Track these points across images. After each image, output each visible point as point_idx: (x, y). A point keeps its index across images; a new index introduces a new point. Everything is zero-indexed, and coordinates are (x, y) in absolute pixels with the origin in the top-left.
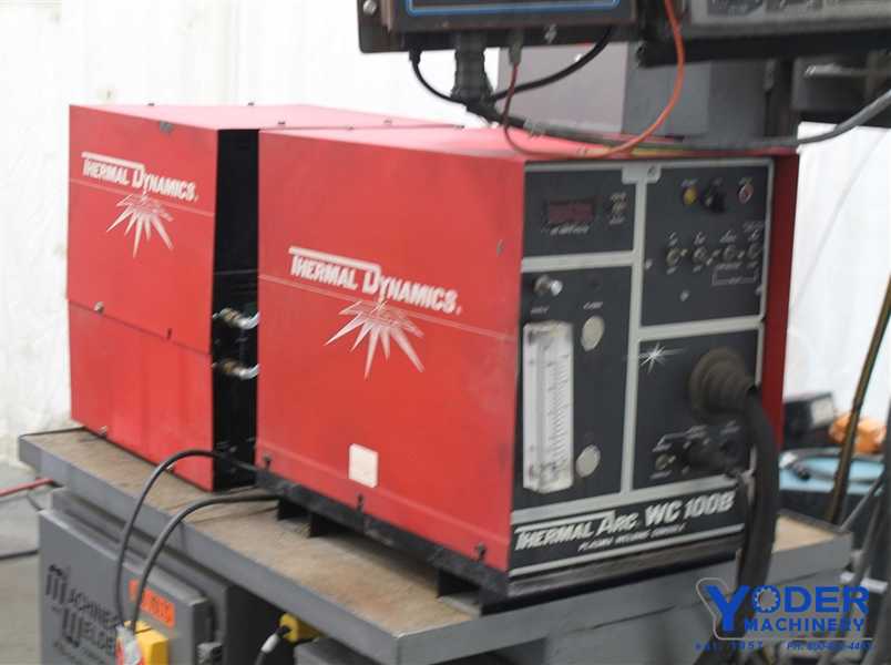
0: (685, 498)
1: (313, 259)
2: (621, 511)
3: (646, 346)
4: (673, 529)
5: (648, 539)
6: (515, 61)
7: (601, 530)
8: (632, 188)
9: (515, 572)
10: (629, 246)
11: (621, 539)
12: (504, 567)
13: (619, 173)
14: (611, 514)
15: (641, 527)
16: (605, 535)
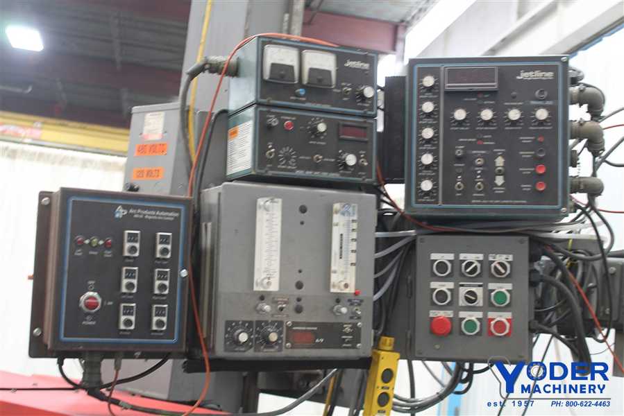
6: (117, 367)
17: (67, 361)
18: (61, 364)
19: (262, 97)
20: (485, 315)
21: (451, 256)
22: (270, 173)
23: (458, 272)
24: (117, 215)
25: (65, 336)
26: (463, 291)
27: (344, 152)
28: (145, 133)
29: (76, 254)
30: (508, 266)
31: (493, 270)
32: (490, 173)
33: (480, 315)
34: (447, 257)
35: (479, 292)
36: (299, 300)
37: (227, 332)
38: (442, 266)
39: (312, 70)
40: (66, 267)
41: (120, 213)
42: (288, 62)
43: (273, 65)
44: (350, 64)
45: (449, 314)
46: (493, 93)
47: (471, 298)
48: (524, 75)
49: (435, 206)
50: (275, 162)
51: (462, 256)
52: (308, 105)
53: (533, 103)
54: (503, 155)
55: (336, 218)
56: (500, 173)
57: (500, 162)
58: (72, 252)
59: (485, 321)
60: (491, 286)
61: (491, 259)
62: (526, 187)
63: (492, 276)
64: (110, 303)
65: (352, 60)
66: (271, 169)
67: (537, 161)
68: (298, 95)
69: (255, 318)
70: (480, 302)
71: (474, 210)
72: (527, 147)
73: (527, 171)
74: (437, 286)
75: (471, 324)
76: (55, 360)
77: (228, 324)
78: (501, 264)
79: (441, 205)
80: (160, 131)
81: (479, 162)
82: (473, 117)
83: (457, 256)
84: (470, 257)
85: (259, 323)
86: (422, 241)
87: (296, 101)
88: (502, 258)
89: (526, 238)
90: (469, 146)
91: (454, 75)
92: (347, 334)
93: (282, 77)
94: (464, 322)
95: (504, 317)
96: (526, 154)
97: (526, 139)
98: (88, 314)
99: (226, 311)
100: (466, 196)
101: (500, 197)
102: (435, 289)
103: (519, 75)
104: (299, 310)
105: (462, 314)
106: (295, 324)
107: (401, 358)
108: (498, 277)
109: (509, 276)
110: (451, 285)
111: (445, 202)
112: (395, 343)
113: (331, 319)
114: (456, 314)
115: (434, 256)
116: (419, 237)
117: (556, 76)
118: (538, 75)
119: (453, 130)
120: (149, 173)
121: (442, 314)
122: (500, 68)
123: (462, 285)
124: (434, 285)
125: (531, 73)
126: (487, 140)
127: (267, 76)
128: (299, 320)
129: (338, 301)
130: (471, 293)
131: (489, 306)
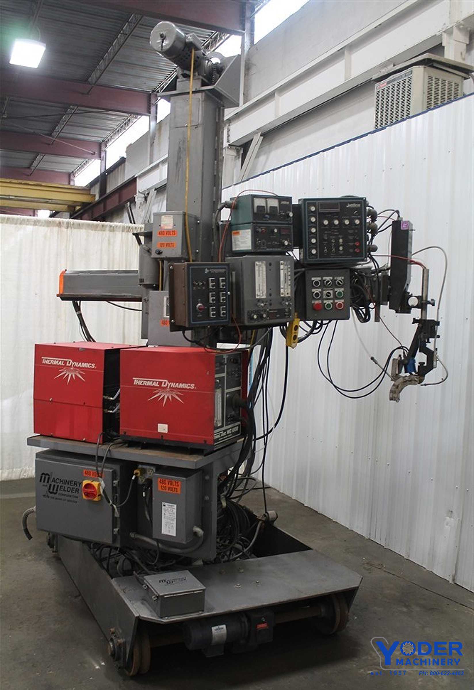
0: (232, 428)
1: (142, 380)
2: (224, 431)
3: (227, 394)
4: (231, 435)
5: (228, 438)
7: (222, 435)
8: (224, 359)
9: (215, 444)
10: (224, 372)
11: (224, 438)
12: (212, 444)
13: (223, 356)
14: (222, 432)
15: (227, 435)
16: (222, 437)
17: (186, 332)
18: (184, 333)
19: (254, 220)
20: (334, 301)
21: (320, 279)
22: (259, 251)
23: (323, 285)
24: (206, 272)
25: (193, 321)
26: (325, 292)
27: (282, 240)
28: (162, 226)
29: (194, 289)
30: (342, 281)
31: (337, 283)
32: (337, 245)
33: (332, 301)
34: (318, 279)
35: (331, 292)
36: (270, 300)
37: (248, 315)
38: (317, 283)
39: (271, 207)
40: (191, 295)
41: (207, 271)
42: (262, 205)
43: (258, 207)
44: (283, 203)
45: (320, 301)
46: (337, 213)
47: (328, 295)
48: (349, 206)
49: (316, 259)
50: (260, 246)
51: (324, 278)
52: (270, 221)
53: (353, 217)
54: (342, 238)
55: (282, 267)
56: (341, 245)
57: (341, 241)
58: (193, 288)
59: (334, 304)
60: (336, 290)
61: (335, 279)
62: (351, 251)
63: (336, 285)
64: (206, 307)
65: (283, 201)
66: (259, 249)
67: (355, 240)
68: (267, 218)
69: (257, 309)
70: (332, 296)
71: (332, 260)
72: (351, 235)
73: (351, 244)
74: (315, 291)
75: (329, 305)
76: (181, 332)
77: (248, 312)
78: (340, 281)
79: (318, 259)
80: (172, 224)
81: (333, 241)
82: (331, 223)
83: (322, 278)
84: (328, 278)
85: (258, 311)
86: (308, 273)
87: (265, 220)
88: (340, 278)
89: (348, 270)
90: (329, 235)
91: (323, 206)
92: (287, 313)
93: (261, 211)
94: (326, 305)
95: (341, 301)
96: (351, 237)
97: (351, 232)
98: (200, 312)
99: (247, 307)
100: (328, 255)
101: (341, 255)
102: (314, 292)
103: (347, 205)
104: (271, 304)
105: (325, 301)
106: (270, 310)
107: (301, 321)
108: (338, 286)
109: (343, 285)
110: (320, 290)
111: (320, 257)
112: (298, 315)
113: (281, 307)
114: (323, 301)
115: (313, 279)
116: (306, 272)
117: (361, 206)
118: (355, 205)
119: (322, 228)
120: (168, 245)
121: (316, 302)
122: (340, 202)
123: (325, 290)
124: (313, 290)
125: (352, 205)
126: (336, 232)
127: (255, 210)
128: (271, 309)
129: (283, 300)
130: (328, 293)
131: (335, 297)
